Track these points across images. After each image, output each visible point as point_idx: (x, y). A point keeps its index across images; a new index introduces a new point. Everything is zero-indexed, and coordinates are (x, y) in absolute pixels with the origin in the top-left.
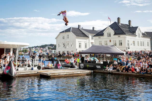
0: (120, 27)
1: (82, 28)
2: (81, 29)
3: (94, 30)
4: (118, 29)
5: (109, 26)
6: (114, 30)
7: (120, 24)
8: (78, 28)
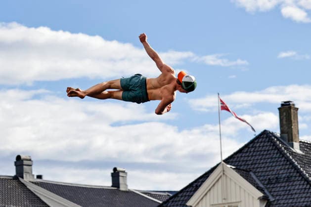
0: (295, 168)
1: (39, 177)
2: (35, 183)
3: (122, 188)
4: (288, 179)
5: (227, 161)
6: (258, 188)
7: (297, 149)
8: (15, 178)
